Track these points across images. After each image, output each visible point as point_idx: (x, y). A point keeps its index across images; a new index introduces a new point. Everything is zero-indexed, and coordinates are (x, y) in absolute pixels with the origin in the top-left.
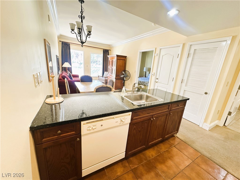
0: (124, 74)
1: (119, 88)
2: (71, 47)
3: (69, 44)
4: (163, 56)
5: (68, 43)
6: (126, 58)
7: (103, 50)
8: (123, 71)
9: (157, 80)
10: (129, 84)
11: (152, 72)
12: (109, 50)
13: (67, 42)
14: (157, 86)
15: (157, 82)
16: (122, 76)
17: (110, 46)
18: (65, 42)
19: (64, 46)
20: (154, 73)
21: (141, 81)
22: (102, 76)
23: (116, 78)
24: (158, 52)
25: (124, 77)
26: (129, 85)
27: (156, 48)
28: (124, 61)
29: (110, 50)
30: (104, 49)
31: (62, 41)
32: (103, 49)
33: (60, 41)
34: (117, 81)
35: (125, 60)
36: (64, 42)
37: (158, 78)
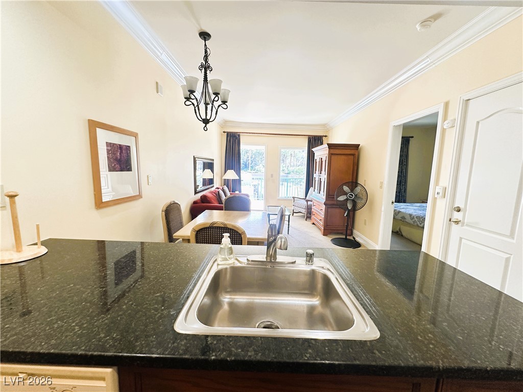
0: (346, 194)
1: (335, 231)
2: (243, 139)
3: (239, 135)
4: (478, 123)
5: (237, 133)
6: (357, 149)
7: (309, 138)
8: (345, 184)
9: (457, 216)
10: (365, 220)
11: (437, 183)
12: (323, 136)
13: (235, 133)
14: (461, 239)
15: (457, 222)
16: (342, 198)
17: (326, 128)
18: (232, 133)
19: (230, 140)
20: (446, 188)
21: (414, 214)
22: (304, 198)
23: (328, 202)
24: (455, 113)
25: (347, 199)
26: (365, 224)
27: (447, 105)
28: (352, 157)
29: (326, 136)
30: (311, 136)
31: (228, 131)
32: (309, 136)
33: (224, 132)
34: (329, 210)
35: (353, 155)
36: (230, 132)
37: (462, 207)
